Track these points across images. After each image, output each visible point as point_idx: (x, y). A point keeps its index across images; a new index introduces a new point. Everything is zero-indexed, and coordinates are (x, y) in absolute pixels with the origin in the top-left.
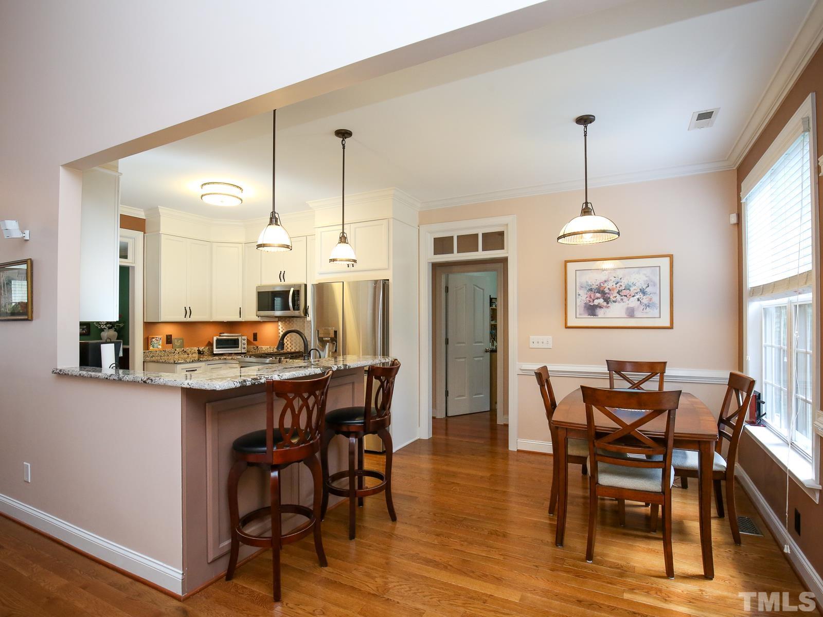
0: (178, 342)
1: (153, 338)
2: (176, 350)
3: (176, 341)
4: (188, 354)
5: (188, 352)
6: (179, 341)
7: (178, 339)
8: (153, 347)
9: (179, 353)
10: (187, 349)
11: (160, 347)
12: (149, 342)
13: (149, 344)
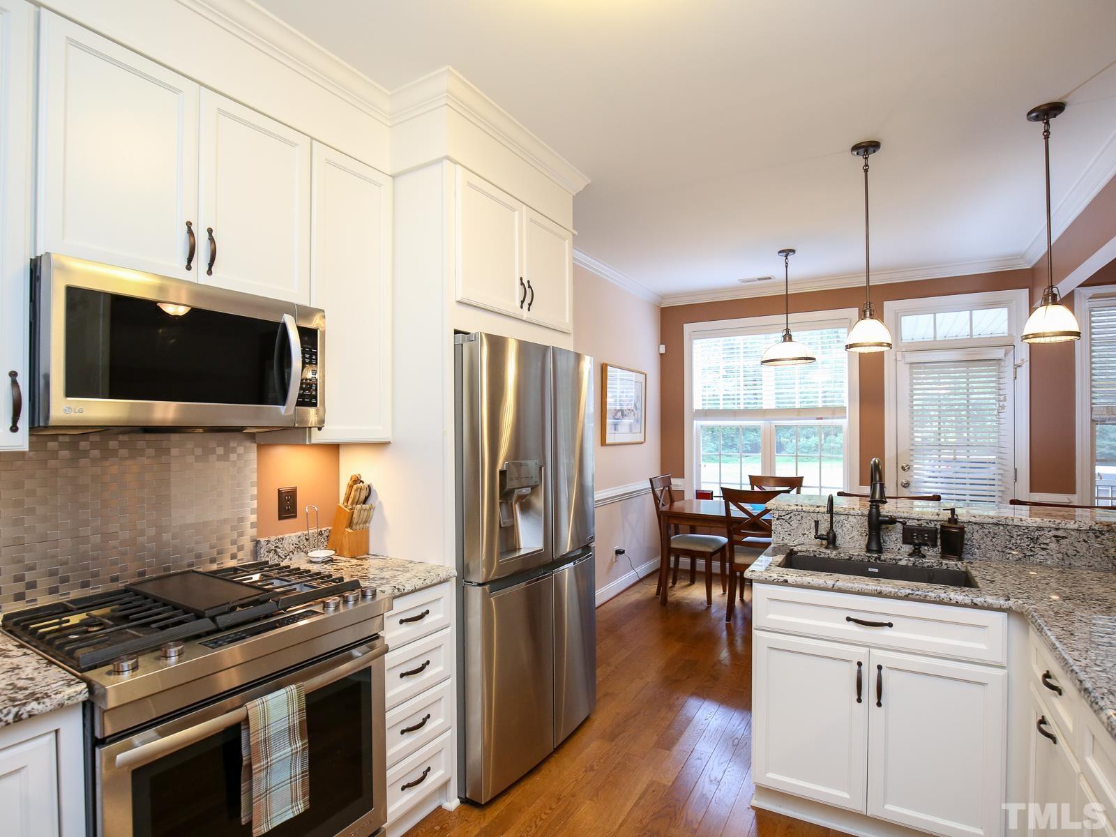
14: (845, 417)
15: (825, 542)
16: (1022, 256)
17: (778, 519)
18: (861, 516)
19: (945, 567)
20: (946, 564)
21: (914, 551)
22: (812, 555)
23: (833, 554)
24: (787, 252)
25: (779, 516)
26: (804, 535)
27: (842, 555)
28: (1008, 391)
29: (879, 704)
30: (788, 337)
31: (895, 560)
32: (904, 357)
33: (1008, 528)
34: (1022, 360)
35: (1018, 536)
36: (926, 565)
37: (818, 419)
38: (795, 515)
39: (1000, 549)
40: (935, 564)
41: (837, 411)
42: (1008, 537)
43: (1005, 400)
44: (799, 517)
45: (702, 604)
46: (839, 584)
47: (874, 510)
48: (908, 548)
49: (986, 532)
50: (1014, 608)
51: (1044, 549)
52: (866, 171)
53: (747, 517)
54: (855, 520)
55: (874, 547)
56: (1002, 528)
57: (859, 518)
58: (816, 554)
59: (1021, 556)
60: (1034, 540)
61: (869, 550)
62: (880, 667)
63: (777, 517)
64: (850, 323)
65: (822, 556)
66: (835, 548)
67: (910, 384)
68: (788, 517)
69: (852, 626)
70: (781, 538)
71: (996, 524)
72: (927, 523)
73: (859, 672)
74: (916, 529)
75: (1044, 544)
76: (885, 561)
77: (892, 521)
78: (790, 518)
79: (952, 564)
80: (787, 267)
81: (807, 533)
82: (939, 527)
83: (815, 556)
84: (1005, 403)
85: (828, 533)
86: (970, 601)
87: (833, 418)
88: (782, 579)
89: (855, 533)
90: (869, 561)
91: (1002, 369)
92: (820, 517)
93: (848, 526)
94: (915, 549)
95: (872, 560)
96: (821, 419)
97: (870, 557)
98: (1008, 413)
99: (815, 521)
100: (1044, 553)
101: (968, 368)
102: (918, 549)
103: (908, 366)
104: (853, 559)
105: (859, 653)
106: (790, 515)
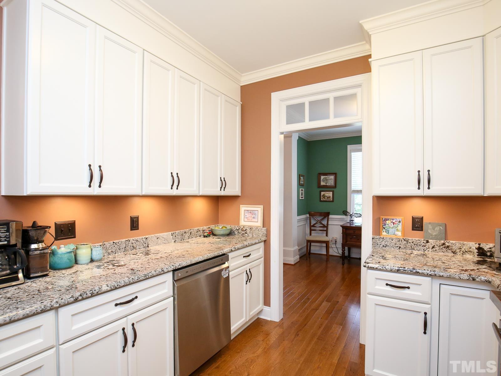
0: (434, 229)
1: (388, 220)
2: (428, 242)
3: (430, 227)
4: (454, 253)
5: (454, 248)
6: (437, 228)
7: (434, 225)
8: (388, 232)
9: (433, 247)
10: (454, 243)
11: (399, 234)
12: (381, 225)
13: (381, 228)
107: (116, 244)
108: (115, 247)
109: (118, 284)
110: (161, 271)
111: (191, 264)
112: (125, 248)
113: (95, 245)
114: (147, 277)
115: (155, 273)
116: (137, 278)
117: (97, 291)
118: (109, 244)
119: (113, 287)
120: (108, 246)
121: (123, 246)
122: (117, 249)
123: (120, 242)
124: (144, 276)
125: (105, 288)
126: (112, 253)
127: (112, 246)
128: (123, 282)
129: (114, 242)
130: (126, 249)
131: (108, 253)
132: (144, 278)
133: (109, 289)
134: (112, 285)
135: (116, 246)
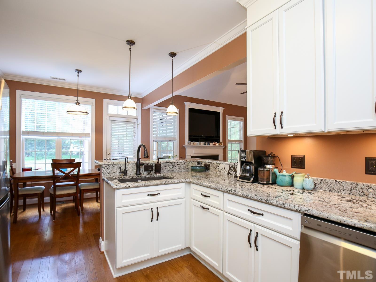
14: (90, 137)
15: (123, 174)
16: (141, 94)
17: (104, 168)
18: (133, 164)
19: (158, 176)
20: (158, 175)
21: (149, 173)
22: (120, 179)
23: (127, 178)
24: (79, 71)
25: (105, 167)
26: (114, 173)
27: (130, 177)
28: (136, 132)
29: (157, 220)
30: (78, 103)
31: (145, 176)
32: (109, 118)
33: (169, 163)
34: (139, 123)
35: (170, 165)
36: (153, 176)
37: (80, 137)
38: (111, 166)
39: (167, 169)
40: (155, 176)
41: (87, 135)
42: (168, 166)
43: (135, 134)
44: (112, 167)
45: (35, 217)
46: (146, 184)
47: (138, 161)
48: (147, 172)
49: (164, 165)
50: (187, 181)
51: (175, 168)
52: (130, 50)
53: (63, 174)
54: (131, 166)
55: (138, 173)
56: (167, 163)
57: (132, 164)
58: (122, 178)
59: (171, 170)
60: (173, 166)
61: (137, 174)
62: (157, 208)
63: (104, 167)
64: (92, 104)
65: (124, 179)
66: (127, 176)
67: (111, 127)
68: (108, 167)
69: (149, 197)
70: (106, 175)
71: (166, 163)
72: (150, 164)
73: (152, 211)
74: (148, 166)
75: (175, 167)
76: (143, 177)
77: (143, 164)
78: (109, 167)
79: (159, 175)
80: (78, 77)
81: (115, 172)
82: (154, 165)
83: (121, 179)
84: (135, 135)
85: (124, 171)
86: (179, 181)
87: (86, 137)
88: (128, 186)
89: (131, 170)
90: (138, 178)
91: (135, 125)
92: (121, 165)
93: (129, 168)
94: (149, 172)
95: (139, 178)
96: (81, 137)
97: (138, 176)
98: (136, 138)
99: (120, 167)
100: (175, 169)
101: (126, 124)
102: (150, 172)
103: (110, 121)
104: (133, 178)
105: (151, 206)
106: (109, 166)
107: (338, 183)
108: (337, 186)
109: (247, 195)
110: (282, 204)
111: (327, 218)
112: (350, 190)
113: (317, 178)
114: (268, 202)
115: (276, 202)
116: (260, 198)
117: (236, 192)
118: (331, 181)
119: (244, 195)
120: (329, 182)
121: (349, 188)
122: (341, 189)
123: (344, 183)
124: (266, 200)
125: (240, 193)
126: (334, 190)
127: (334, 184)
128: (250, 195)
129: (336, 181)
130: (351, 192)
131: (329, 189)
132: (265, 201)
133: (241, 195)
134: (244, 194)
135: (339, 185)
